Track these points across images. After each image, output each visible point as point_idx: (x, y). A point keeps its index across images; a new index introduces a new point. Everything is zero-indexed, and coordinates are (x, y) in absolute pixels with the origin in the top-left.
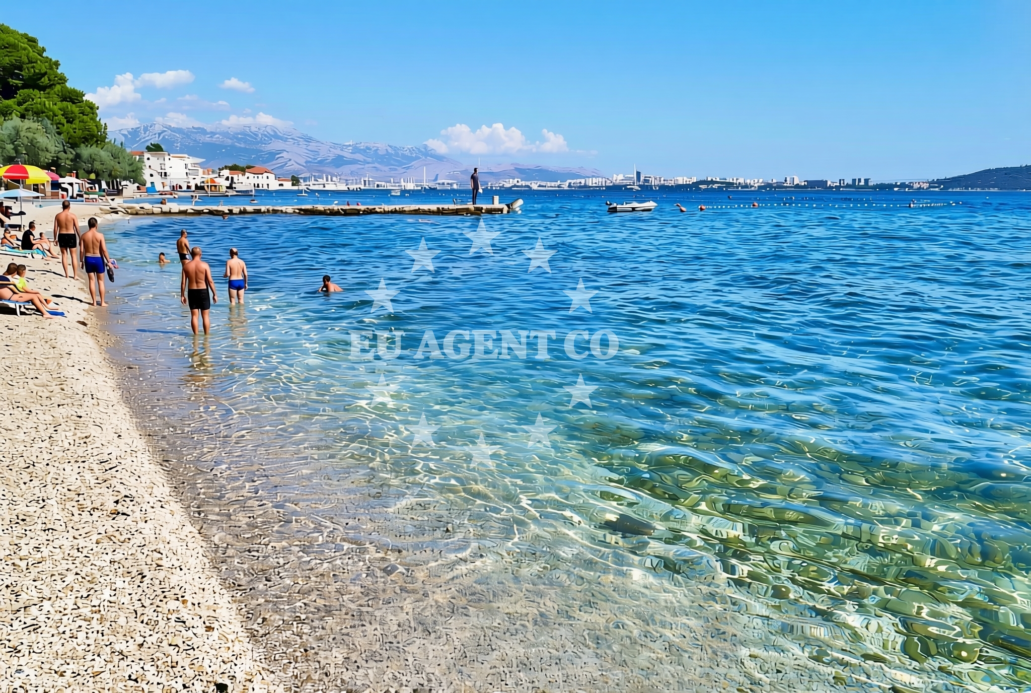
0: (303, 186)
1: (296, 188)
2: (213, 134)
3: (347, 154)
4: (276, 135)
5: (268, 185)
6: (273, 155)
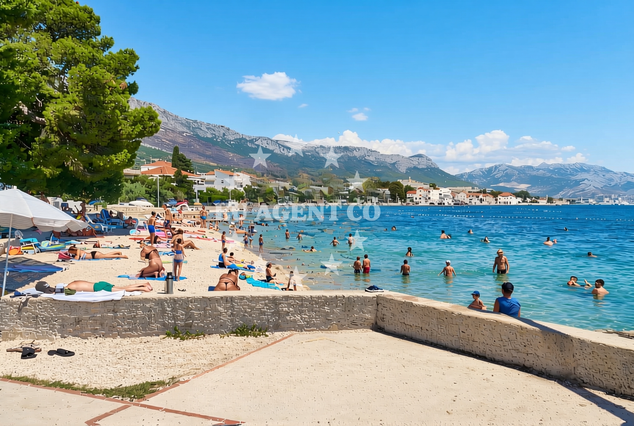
2: (538, 169)
4: (582, 169)
5: (510, 202)
6: (578, 183)
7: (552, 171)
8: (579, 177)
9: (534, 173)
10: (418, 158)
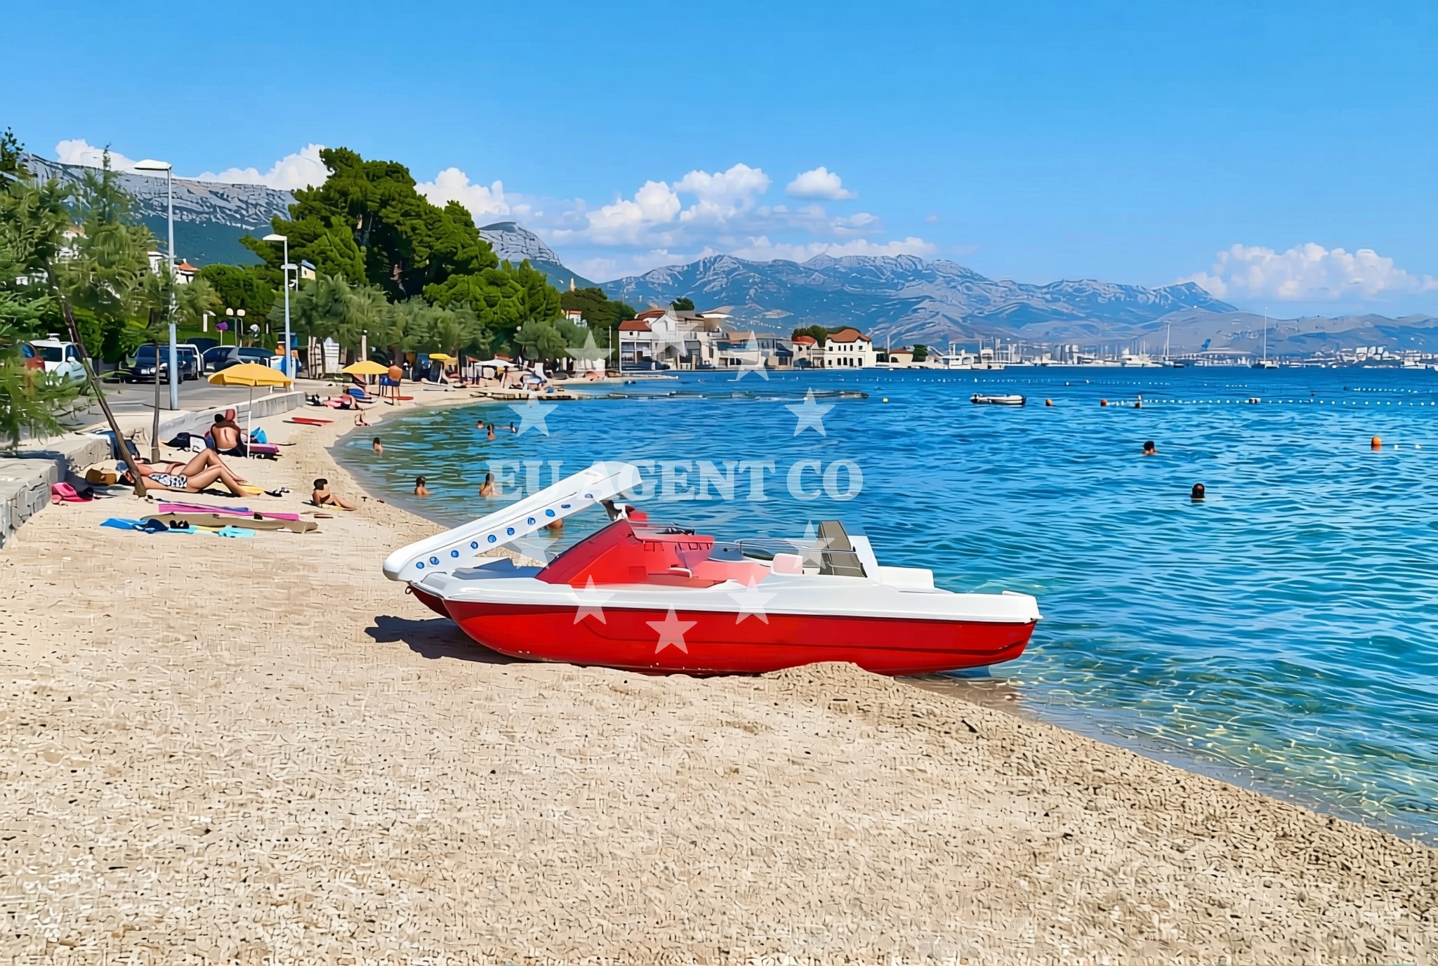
0: (929, 363)
1: (917, 365)
2: (808, 271)
3: (1036, 303)
4: (915, 271)
5: (860, 360)
6: (907, 306)
7: (845, 277)
8: (910, 290)
9: (800, 281)
10: (500, 232)
